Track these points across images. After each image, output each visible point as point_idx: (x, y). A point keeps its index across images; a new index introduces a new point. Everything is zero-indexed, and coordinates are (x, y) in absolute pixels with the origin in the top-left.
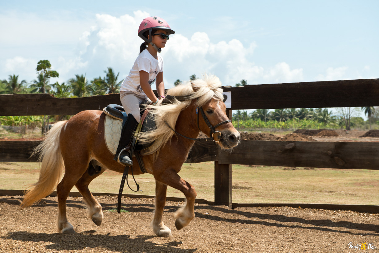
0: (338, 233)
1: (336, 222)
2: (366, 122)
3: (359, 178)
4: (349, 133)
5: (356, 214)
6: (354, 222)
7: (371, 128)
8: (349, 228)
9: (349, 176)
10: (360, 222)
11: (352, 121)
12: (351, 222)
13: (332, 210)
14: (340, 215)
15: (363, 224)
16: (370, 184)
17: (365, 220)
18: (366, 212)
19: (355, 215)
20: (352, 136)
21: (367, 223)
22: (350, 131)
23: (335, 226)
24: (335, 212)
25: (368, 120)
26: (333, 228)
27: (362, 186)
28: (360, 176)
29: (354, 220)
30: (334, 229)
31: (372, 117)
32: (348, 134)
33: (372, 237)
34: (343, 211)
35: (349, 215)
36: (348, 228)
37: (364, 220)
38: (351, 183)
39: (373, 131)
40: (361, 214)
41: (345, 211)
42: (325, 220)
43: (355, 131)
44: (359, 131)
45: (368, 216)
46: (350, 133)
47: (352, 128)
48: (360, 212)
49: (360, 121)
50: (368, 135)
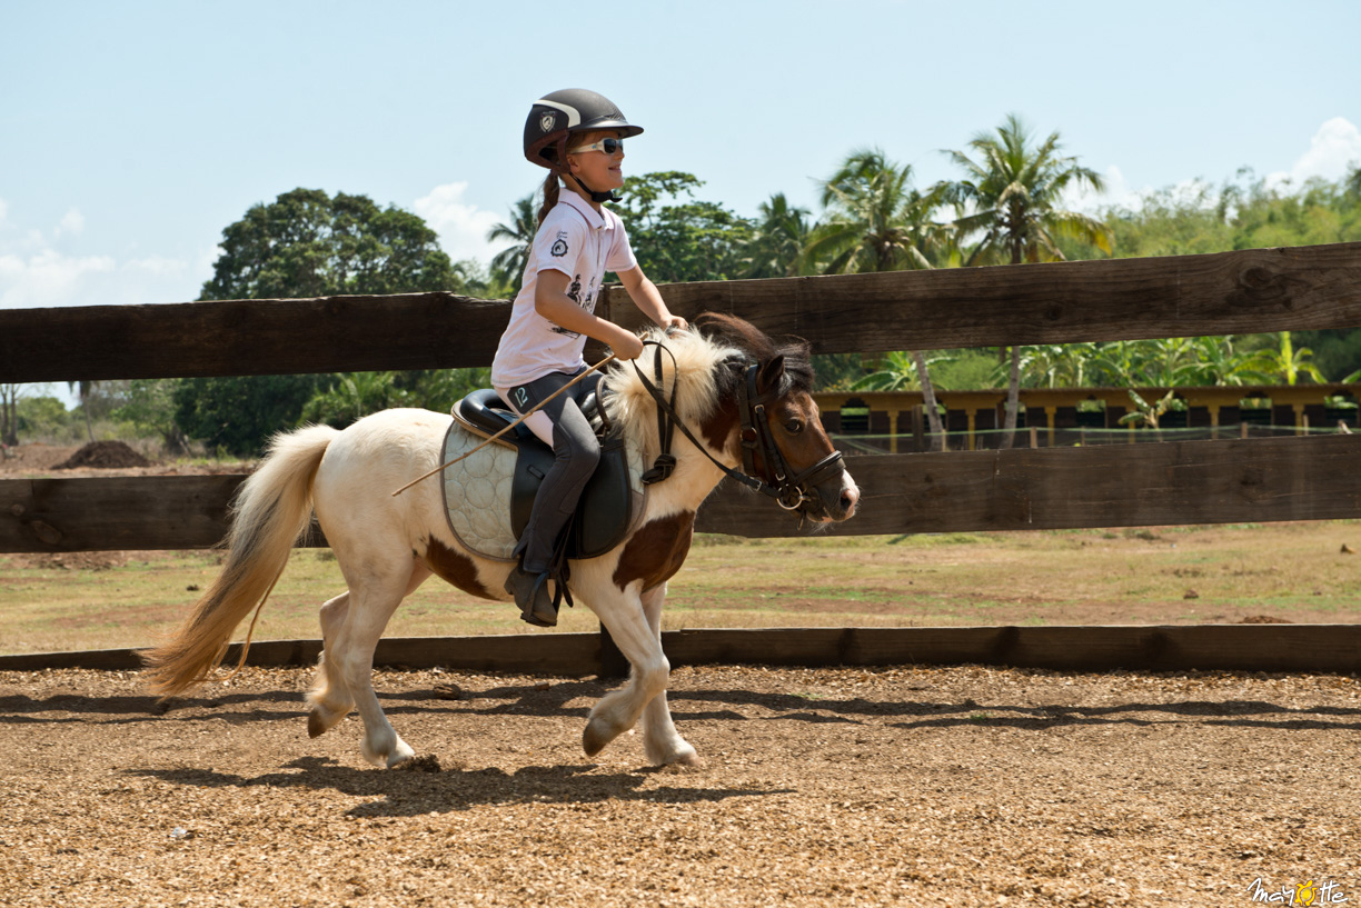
0: (52, 725)
1: (40, 699)
2: (75, 415)
3: (68, 604)
4: (14, 457)
5: (96, 676)
6: (91, 695)
7: (91, 437)
8: (80, 711)
9: (34, 601)
10: (109, 693)
11: (22, 413)
12: (85, 695)
13: (26, 670)
14: (51, 682)
15: (118, 697)
16: (107, 619)
17: (121, 687)
18: (122, 669)
19: (92, 678)
20: (27, 466)
21: (126, 695)
22: (17, 448)
23: (40, 710)
24: (35, 674)
25: (80, 408)
26: (37, 715)
27: (78, 627)
28: (69, 598)
29: (91, 689)
30: (39, 717)
31: (95, 397)
32: (14, 460)
33: (143, 725)
34: (59, 671)
35: (77, 679)
36: (76, 711)
37: (118, 689)
38: (44, 622)
39: (101, 445)
40: (109, 673)
41: (65, 670)
42: (11, 698)
43: (38, 449)
44: (50, 449)
45: (129, 677)
46: (19, 455)
47: (23, 439)
48: (106, 670)
49: (51, 412)
50: (80, 459)
